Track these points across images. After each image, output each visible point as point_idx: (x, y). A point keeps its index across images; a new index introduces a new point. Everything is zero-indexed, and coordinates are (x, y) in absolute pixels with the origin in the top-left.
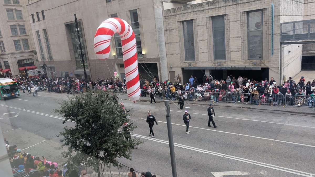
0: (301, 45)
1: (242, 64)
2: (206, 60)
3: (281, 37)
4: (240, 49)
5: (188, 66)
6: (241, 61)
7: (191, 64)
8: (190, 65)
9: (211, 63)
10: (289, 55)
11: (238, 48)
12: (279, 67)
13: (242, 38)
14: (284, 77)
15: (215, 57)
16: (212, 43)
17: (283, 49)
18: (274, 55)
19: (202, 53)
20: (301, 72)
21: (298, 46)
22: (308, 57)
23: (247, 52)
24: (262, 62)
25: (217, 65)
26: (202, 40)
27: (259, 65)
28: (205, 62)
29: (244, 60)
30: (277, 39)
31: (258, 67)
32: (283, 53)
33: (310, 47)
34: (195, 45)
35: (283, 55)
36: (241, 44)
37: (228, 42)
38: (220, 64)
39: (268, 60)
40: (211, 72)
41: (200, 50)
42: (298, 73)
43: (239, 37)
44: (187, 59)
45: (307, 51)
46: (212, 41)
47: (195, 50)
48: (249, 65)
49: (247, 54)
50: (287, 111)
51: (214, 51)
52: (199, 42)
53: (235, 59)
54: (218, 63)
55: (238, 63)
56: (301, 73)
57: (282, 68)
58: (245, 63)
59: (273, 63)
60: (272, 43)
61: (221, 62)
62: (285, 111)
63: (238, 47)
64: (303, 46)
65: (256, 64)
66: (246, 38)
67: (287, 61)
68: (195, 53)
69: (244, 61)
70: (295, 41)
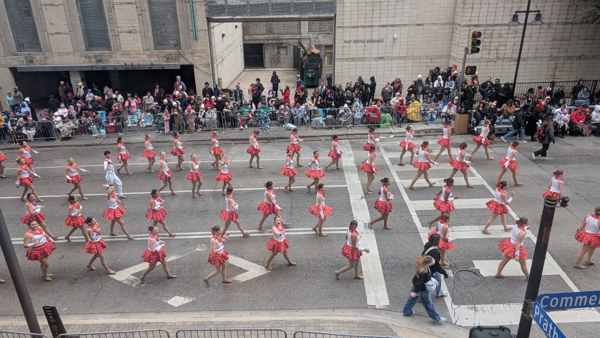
0: (240, 24)
1: (146, 57)
2: (67, 51)
3: (207, 8)
4: (138, 29)
5: (25, 62)
6: (142, 52)
7: (34, 58)
8: (31, 62)
9: (81, 56)
10: (223, 42)
11: (134, 27)
12: (209, 64)
13: (139, 5)
14: (219, 80)
15: (87, 44)
16: (76, 13)
17: (212, 30)
18: (199, 41)
19: (57, 33)
20: (244, 71)
21: (236, 27)
22: (252, 45)
23: (150, 34)
24: (180, 55)
25: (94, 60)
26: (51, 5)
27: (175, 60)
28: (67, 54)
29: (147, 50)
30: (201, 13)
31: (176, 64)
32: (213, 38)
33: (253, 27)
34: (35, 15)
35: (213, 42)
36: (139, 19)
37: (111, 12)
38: (101, 59)
39: (190, 51)
40: (84, 76)
41: (49, 27)
42: (241, 73)
43: (131, 3)
44: (20, 47)
45: (249, 34)
46: (76, 8)
47: (37, 27)
48: (159, 60)
49: (152, 39)
50: (229, 138)
51: (82, 31)
52: (43, 8)
53: (130, 49)
54: (96, 56)
55: (136, 56)
56: (244, 74)
57: (215, 65)
58: (150, 56)
59: (199, 56)
60: (194, 19)
61: (102, 54)
62: (226, 140)
63: (133, 25)
64: (243, 25)
65: (170, 57)
66: (146, 6)
67: (222, 52)
68: (39, 35)
69: (149, 52)
70: (230, 17)
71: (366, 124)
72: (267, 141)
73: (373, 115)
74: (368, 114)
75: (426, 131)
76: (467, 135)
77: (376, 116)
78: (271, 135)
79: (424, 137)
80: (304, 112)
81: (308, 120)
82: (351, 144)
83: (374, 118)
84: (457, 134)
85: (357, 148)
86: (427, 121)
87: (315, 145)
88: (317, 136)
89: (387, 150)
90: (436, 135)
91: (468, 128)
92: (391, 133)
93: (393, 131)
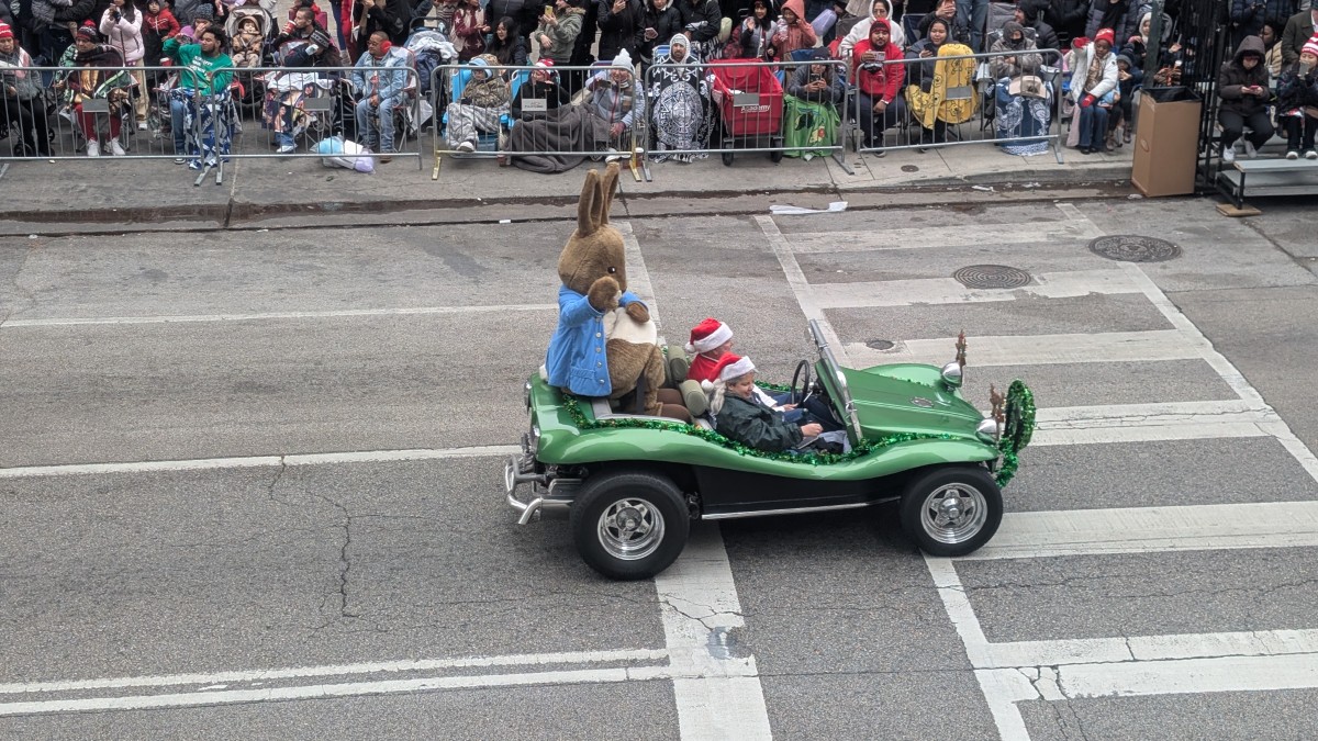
71: (714, 143)
72: (214, 224)
73: (746, 102)
74: (725, 95)
75: (998, 182)
76: (1192, 203)
77: (765, 108)
78: (237, 192)
79: (991, 211)
80: (409, 79)
81: (429, 122)
82: (641, 240)
83: (753, 117)
84: (1145, 197)
85: (671, 260)
86: (1003, 133)
87: (465, 243)
88: (471, 203)
89: (818, 271)
90: (1049, 202)
91: (1199, 170)
92: (836, 192)
93: (843, 180)
